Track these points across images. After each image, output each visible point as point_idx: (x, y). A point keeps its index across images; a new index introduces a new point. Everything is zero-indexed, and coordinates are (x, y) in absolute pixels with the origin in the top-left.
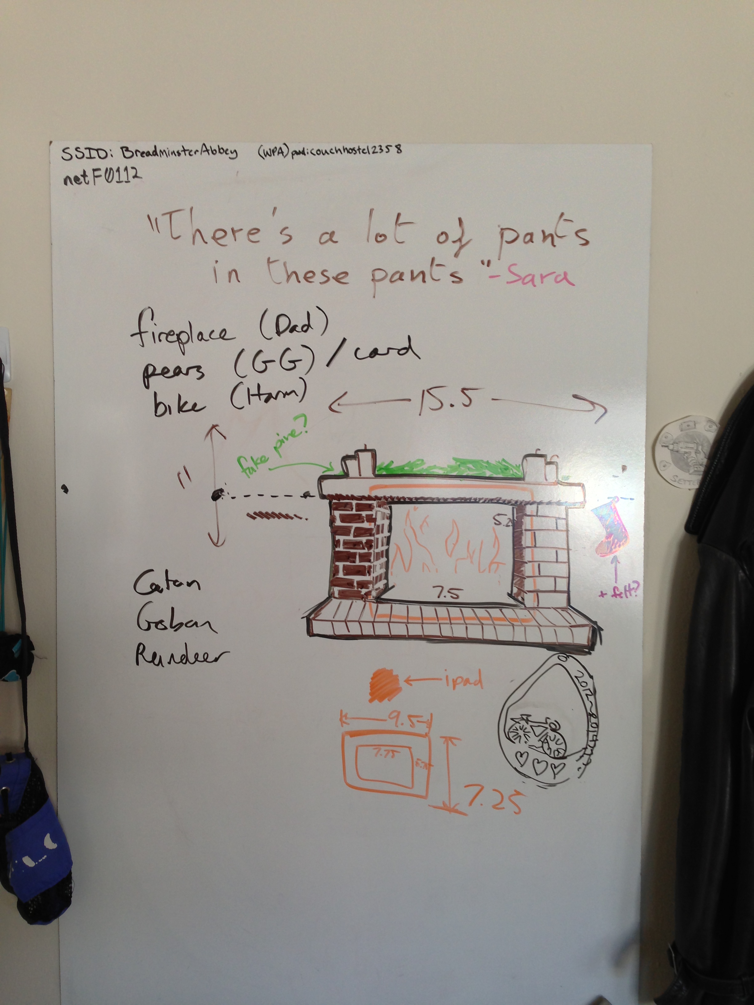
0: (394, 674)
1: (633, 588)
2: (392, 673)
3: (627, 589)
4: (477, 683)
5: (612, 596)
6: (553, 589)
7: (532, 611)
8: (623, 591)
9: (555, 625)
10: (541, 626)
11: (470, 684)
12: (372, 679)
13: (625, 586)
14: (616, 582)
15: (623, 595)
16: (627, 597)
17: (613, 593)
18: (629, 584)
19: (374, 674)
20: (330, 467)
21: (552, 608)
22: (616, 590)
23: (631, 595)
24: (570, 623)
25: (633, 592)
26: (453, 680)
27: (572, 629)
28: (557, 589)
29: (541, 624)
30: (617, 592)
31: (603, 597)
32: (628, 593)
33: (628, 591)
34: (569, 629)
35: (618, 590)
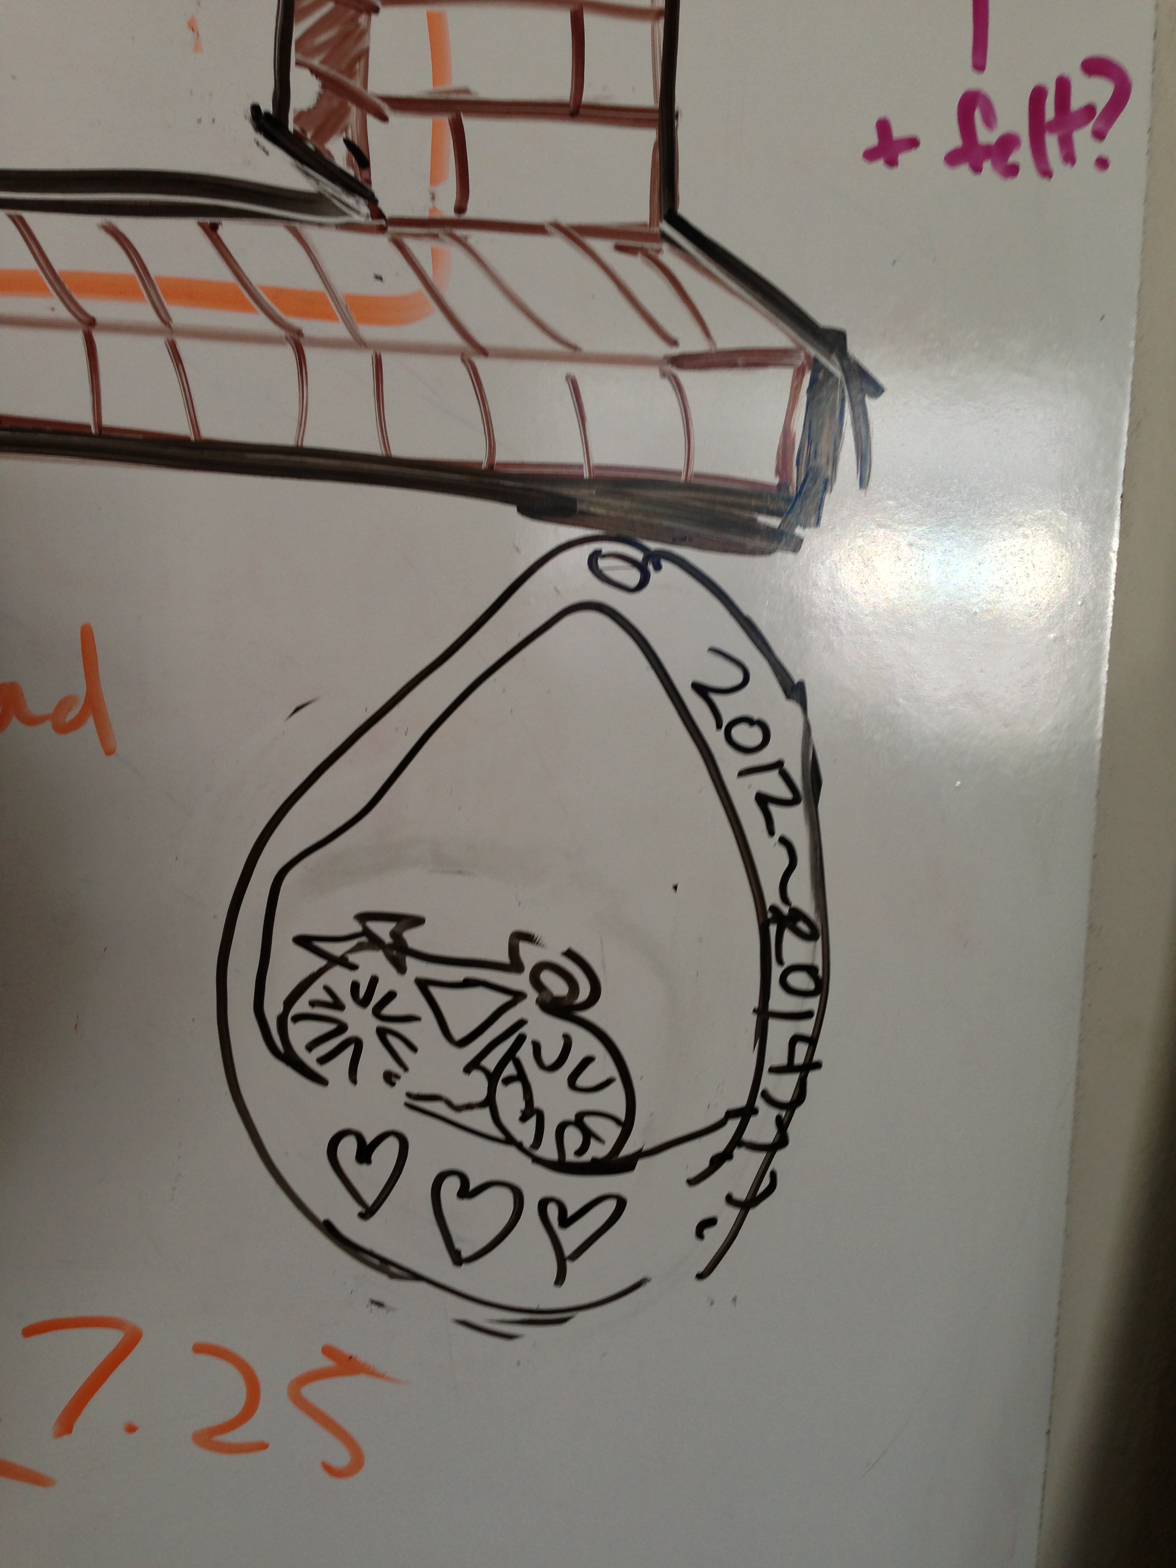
1: (1089, 110)
3: (1050, 113)
4: (70, 717)
5: (953, 158)
6: (562, 92)
7: (421, 249)
8: (1023, 131)
9: (575, 348)
10: (483, 352)
11: (32, 721)
13: (1037, 97)
14: (979, 65)
15: (1022, 156)
16: (1046, 173)
17: (955, 141)
18: (1063, 86)
21: (558, 227)
22: (978, 115)
23: (1069, 158)
24: (674, 343)
25: (1082, 137)
27: (686, 377)
28: (589, 95)
29: (483, 340)
30: (986, 136)
31: (892, 162)
32: (1052, 142)
33: (1053, 127)
34: (664, 375)
35: (990, 120)
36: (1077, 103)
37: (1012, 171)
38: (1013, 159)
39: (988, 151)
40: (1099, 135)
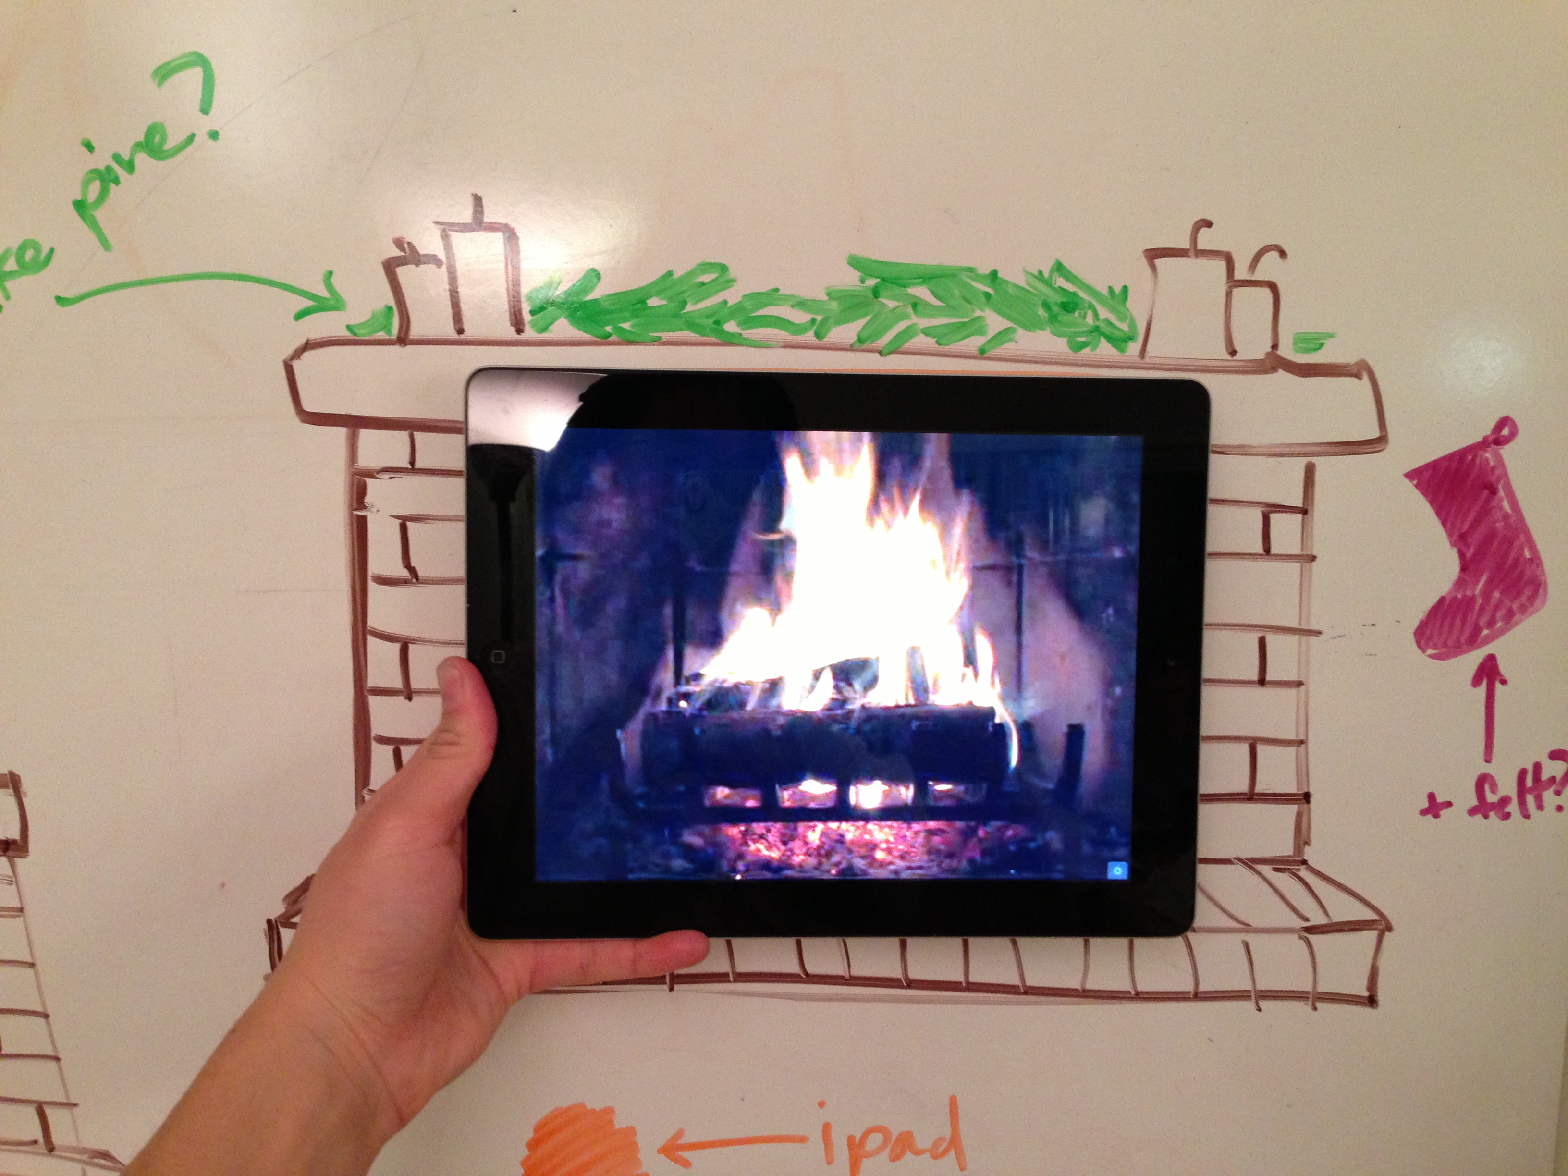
0: (620, 1123)
1: (1553, 779)
2: (611, 1122)
3: (1529, 782)
4: (941, 1149)
5: (1473, 811)
6: (1243, 786)
8: (1513, 793)
9: (1248, 925)
11: (918, 1153)
12: (533, 1145)
13: (1522, 774)
14: (1488, 760)
15: (1513, 808)
16: (1527, 816)
17: (1474, 802)
18: (1537, 767)
19: (538, 1128)
20: (324, 293)
21: (1239, 860)
22: (1487, 787)
23: (1540, 806)
24: (1307, 920)
25: (1548, 796)
26: (851, 1139)
27: (1314, 938)
28: (1259, 789)
30: (1491, 798)
31: (1436, 816)
32: (1530, 799)
33: (1530, 791)
34: (1300, 938)
35: (1494, 789)
36: (1545, 776)
37: (1507, 816)
38: (1507, 809)
39: (1493, 807)
40: (1558, 793)
